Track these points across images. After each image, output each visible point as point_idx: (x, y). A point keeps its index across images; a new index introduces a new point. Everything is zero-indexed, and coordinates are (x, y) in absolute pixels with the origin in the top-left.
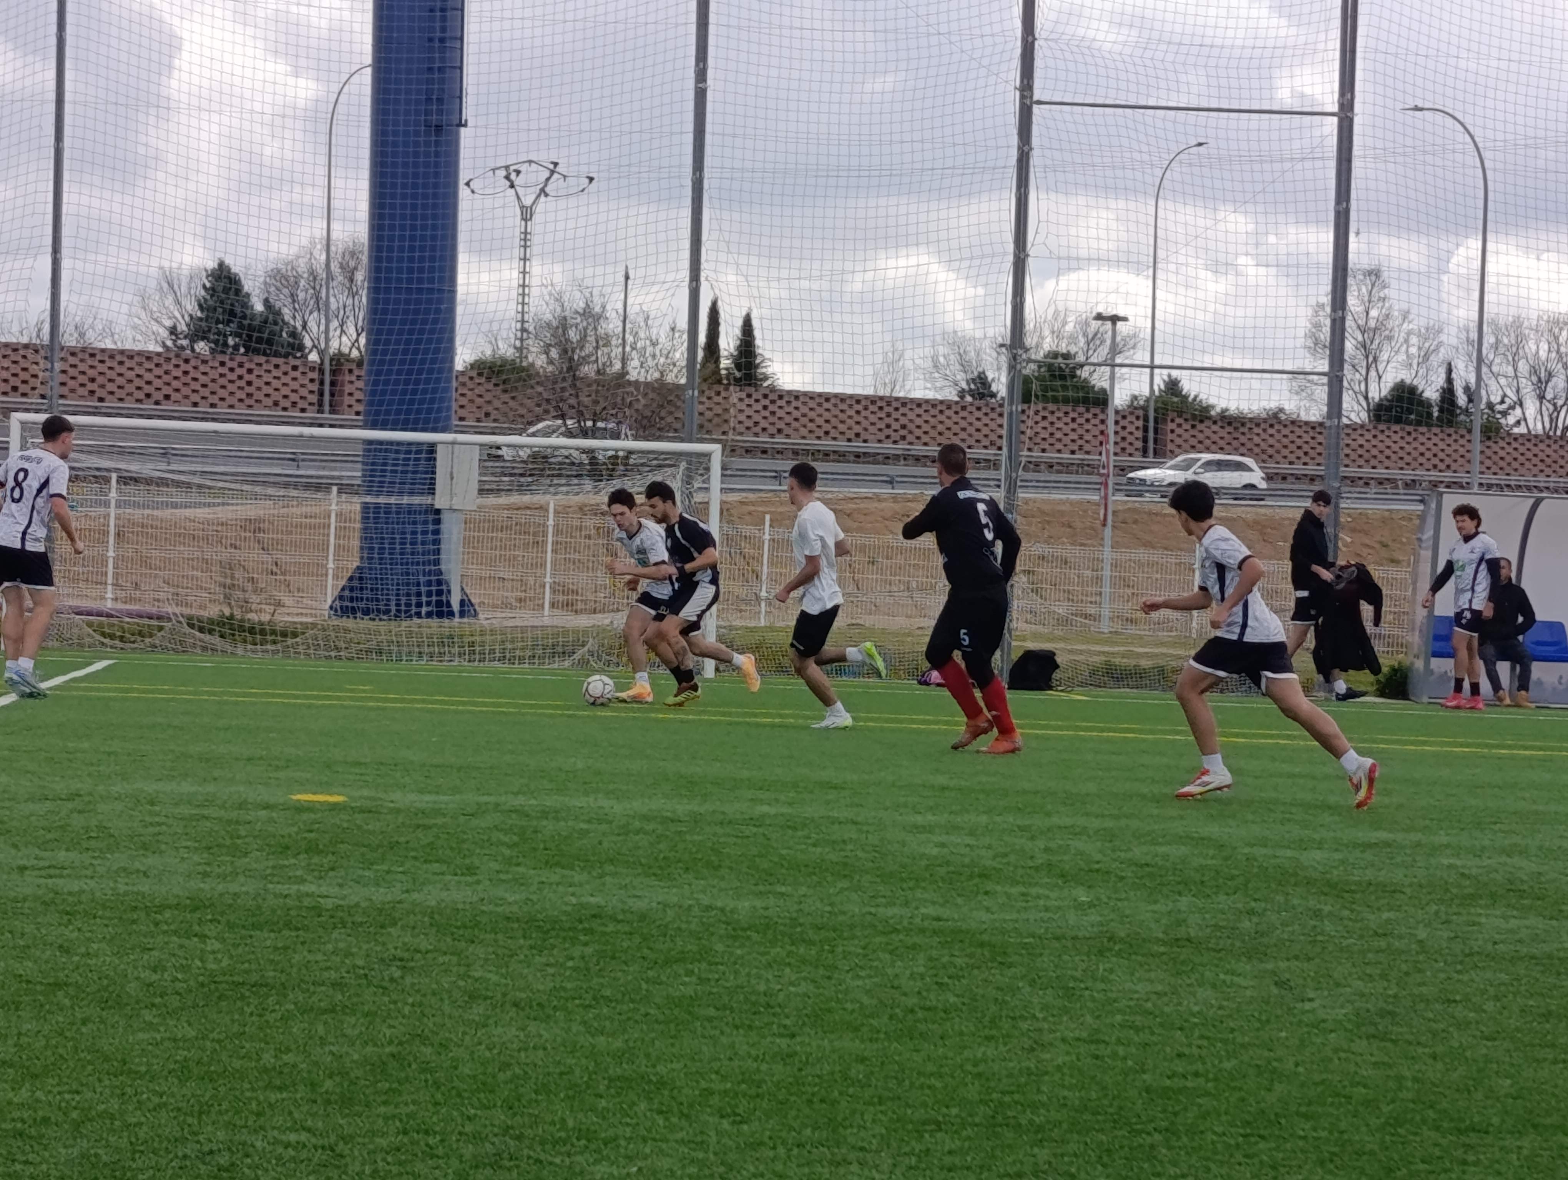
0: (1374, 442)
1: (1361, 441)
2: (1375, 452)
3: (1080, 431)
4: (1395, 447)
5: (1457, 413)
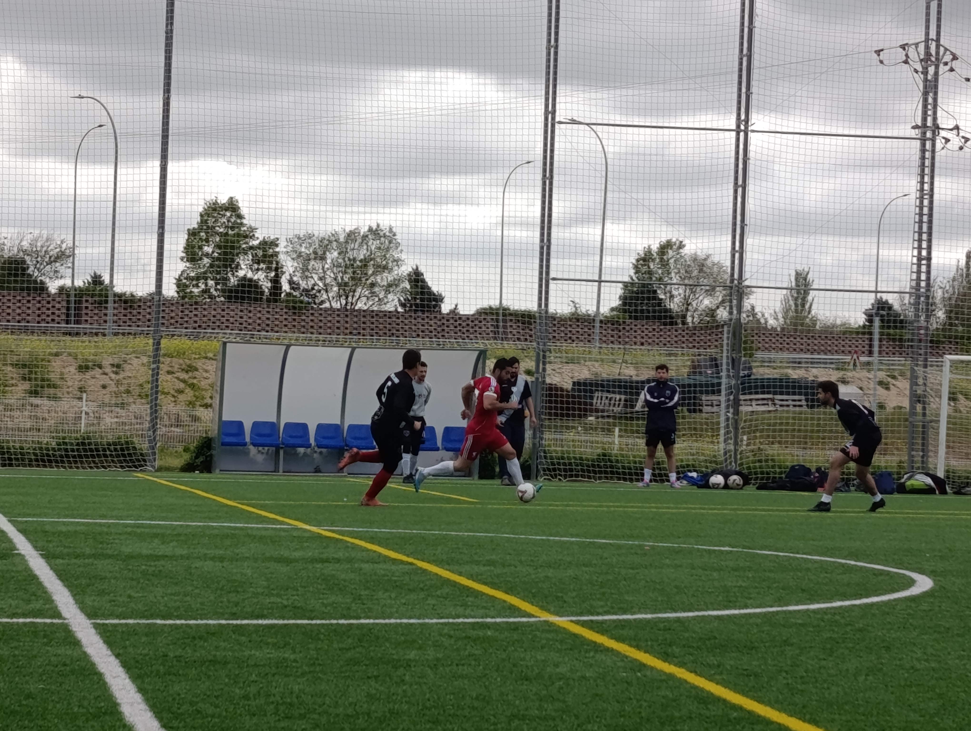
0: (223, 314)
3: (24, 308)
5: (283, 295)
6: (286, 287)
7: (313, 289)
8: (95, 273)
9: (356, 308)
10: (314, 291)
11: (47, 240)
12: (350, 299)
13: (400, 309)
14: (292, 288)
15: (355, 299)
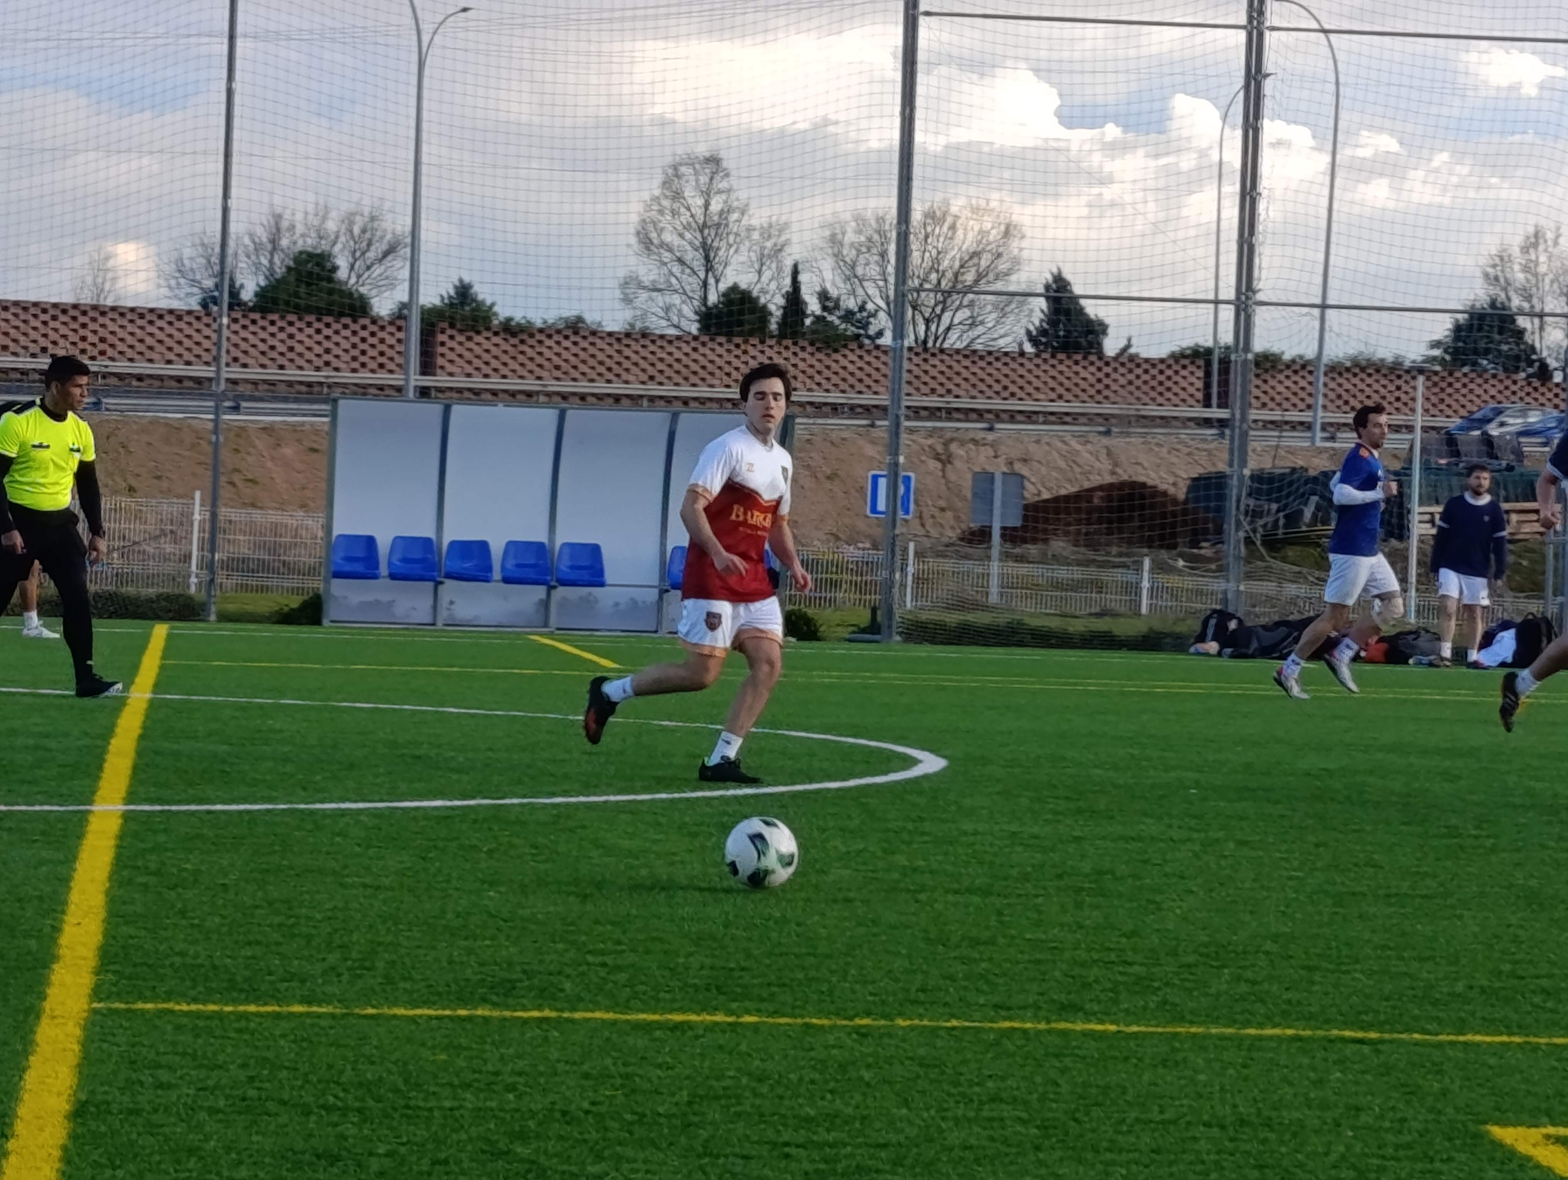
0: (695, 356)
1: (678, 355)
2: (694, 367)
3: (327, 344)
4: (719, 362)
5: (808, 322)
6: (813, 306)
7: (862, 308)
8: (461, 281)
9: (946, 346)
10: (865, 314)
11: (373, 219)
12: (933, 328)
13: (1028, 348)
14: (825, 308)
15: (942, 329)
